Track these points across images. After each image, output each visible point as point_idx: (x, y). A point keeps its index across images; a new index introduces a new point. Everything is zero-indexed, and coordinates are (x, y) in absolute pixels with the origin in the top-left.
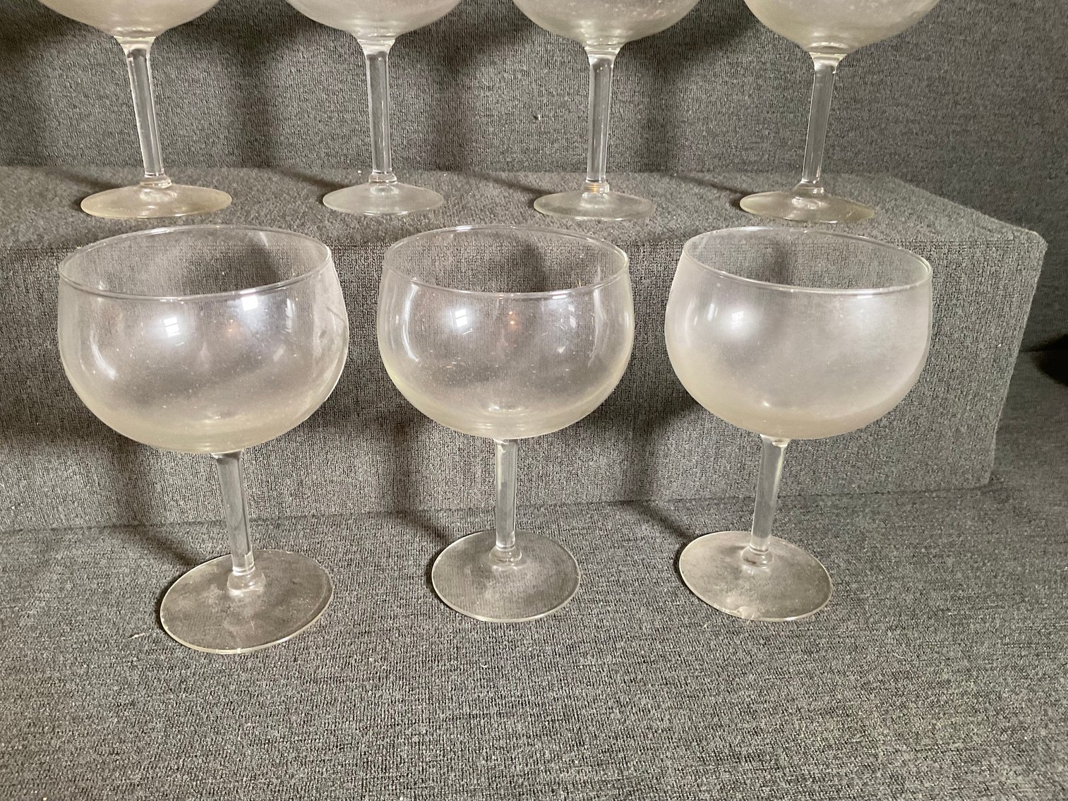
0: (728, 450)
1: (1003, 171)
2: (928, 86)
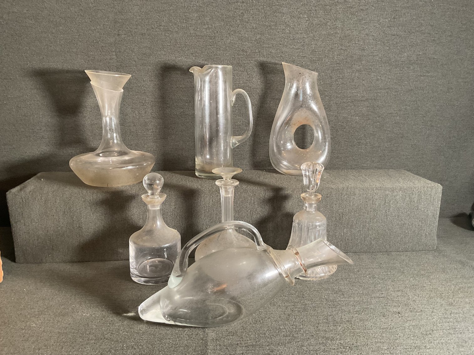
0: (367, 239)
1: (434, 168)
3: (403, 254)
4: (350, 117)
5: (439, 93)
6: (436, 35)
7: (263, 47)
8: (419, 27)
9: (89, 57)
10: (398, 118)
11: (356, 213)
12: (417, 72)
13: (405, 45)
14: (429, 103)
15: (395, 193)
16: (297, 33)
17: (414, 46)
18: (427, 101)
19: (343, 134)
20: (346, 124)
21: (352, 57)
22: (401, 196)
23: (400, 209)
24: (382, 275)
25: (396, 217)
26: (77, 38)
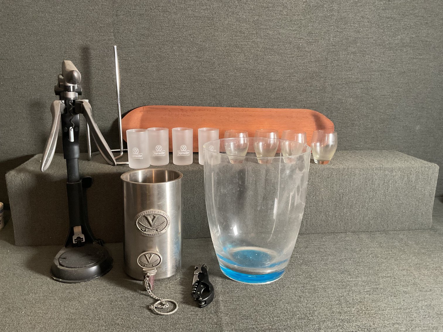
0: (366, 218)
1: (424, 149)
2: (403, 128)
3: (401, 233)
4: (344, 98)
5: (430, 75)
6: (429, 18)
7: (261, 29)
8: (413, 10)
9: (87, 37)
10: (391, 100)
11: (356, 193)
12: (410, 55)
13: (399, 28)
14: (420, 85)
15: (394, 174)
16: (294, 15)
17: (408, 28)
18: (419, 84)
19: (337, 116)
20: (341, 105)
21: (347, 39)
22: (400, 176)
23: (399, 189)
24: (384, 254)
25: (394, 197)
26: (75, 18)
